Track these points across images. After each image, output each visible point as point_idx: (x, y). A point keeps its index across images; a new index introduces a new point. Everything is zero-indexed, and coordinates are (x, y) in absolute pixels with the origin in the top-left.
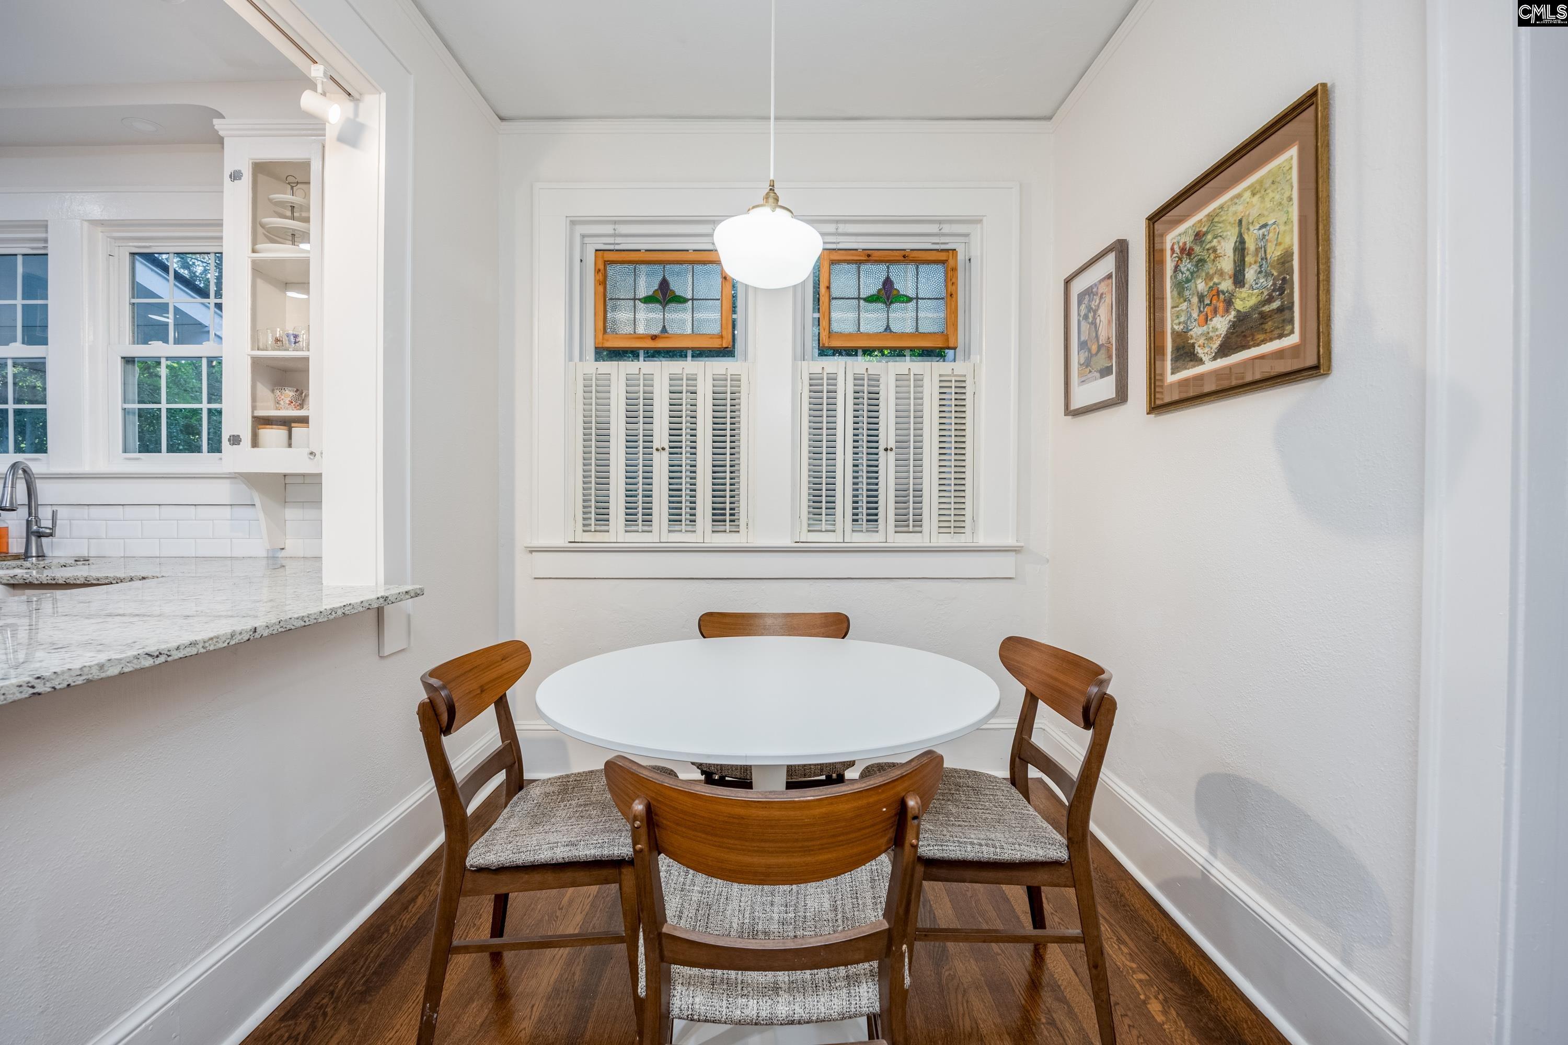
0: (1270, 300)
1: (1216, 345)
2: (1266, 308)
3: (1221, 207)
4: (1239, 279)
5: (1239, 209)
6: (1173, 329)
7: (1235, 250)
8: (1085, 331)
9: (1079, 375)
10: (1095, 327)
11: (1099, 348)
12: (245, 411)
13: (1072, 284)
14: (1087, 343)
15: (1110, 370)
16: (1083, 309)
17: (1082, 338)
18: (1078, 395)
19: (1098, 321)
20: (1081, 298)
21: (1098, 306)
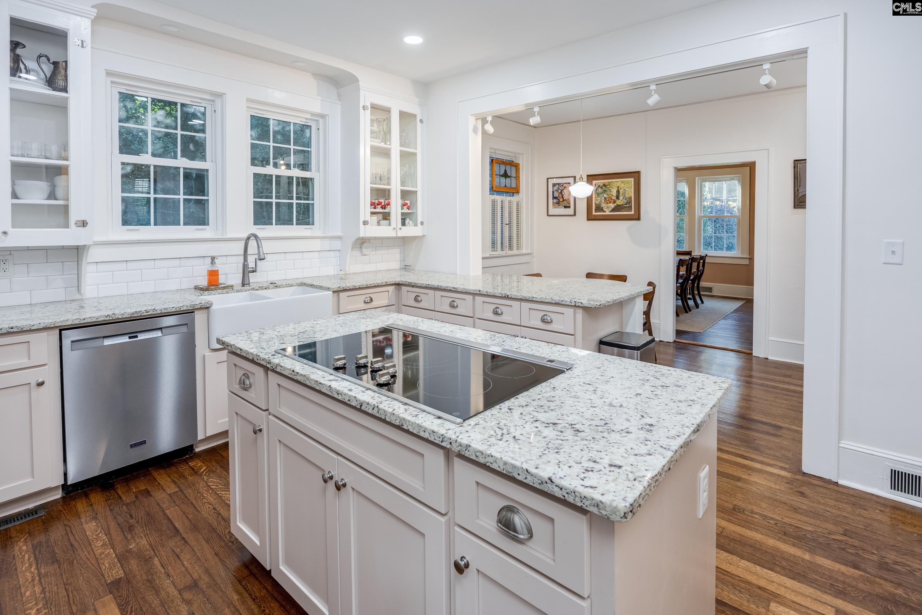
0: (626, 204)
1: (610, 209)
2: (625, 206)
3: (612, 182)
4: (618, 197)
5: (618, 184)
6: (595, 203)
7: (617, 192)
8: (556, 194)
9: (553, 205)
10: (562, 194)
11: (564, 200)
12: (369, 209)
13: (549, 180)
14: (557, 198)
15: (569, 207)
16: (555, 188)
17: (555, 196)
18: (552, 211)
19: (563, 193)
20: (554, 185)
21: (563, 189)
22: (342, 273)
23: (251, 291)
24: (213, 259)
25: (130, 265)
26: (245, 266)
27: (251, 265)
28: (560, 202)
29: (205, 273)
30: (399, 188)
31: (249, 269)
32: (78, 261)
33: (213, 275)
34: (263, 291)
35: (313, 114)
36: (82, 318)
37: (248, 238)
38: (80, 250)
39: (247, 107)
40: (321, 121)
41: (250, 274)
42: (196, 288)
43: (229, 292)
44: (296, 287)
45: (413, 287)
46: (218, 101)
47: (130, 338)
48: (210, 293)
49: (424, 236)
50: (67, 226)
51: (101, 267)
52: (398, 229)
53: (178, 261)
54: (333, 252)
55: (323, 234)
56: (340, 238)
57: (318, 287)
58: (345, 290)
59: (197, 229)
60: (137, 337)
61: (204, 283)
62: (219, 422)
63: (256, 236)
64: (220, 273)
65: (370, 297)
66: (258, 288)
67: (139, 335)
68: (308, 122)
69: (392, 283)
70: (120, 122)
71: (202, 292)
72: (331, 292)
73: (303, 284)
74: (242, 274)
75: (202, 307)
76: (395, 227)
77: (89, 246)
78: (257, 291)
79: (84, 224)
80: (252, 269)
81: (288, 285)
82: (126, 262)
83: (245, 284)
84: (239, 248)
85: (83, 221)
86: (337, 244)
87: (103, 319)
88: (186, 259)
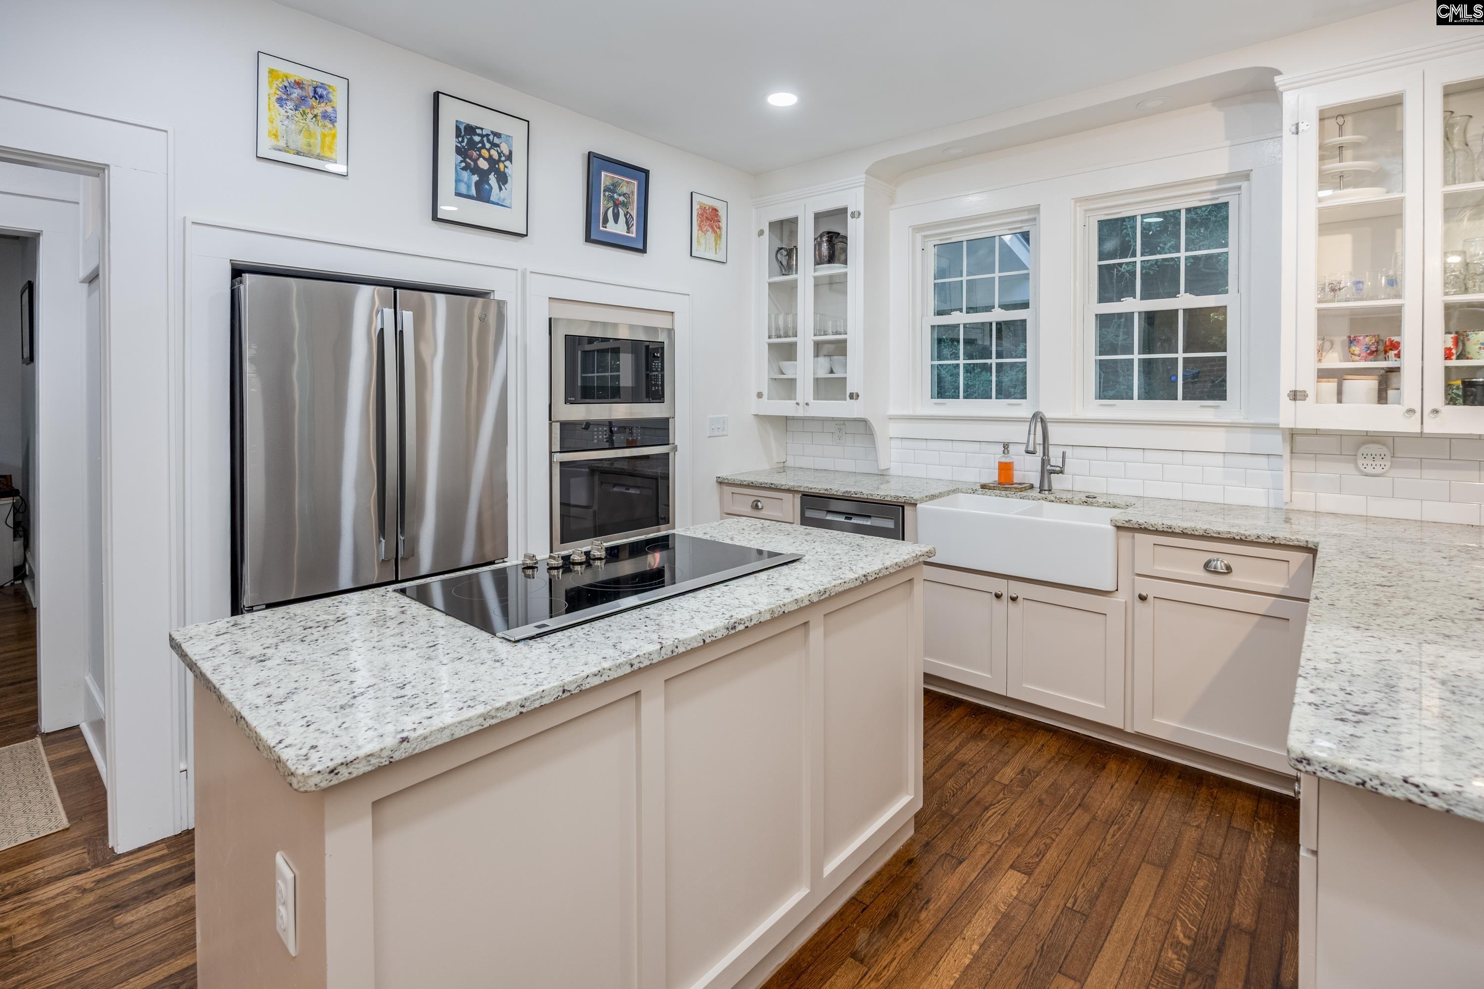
12: (1310, 365)
24: (1006, 446)
25: (930, 443)
26: (1045, 463)
27: (1055, 461)
29: (995, 465)
31: (1053, 468)
33: (1005, 469)
41: (1053, 475)
47: (846, 518)
52: (1428, 411)
55: (1240, 418)
64: (1016, 466)
65: (1223, 562)
67: (854, 518)
69: (1296, 543)
74: (1040, 472)
76: (1413, 407)
80: (1057, 469)
83: (1044, 490)
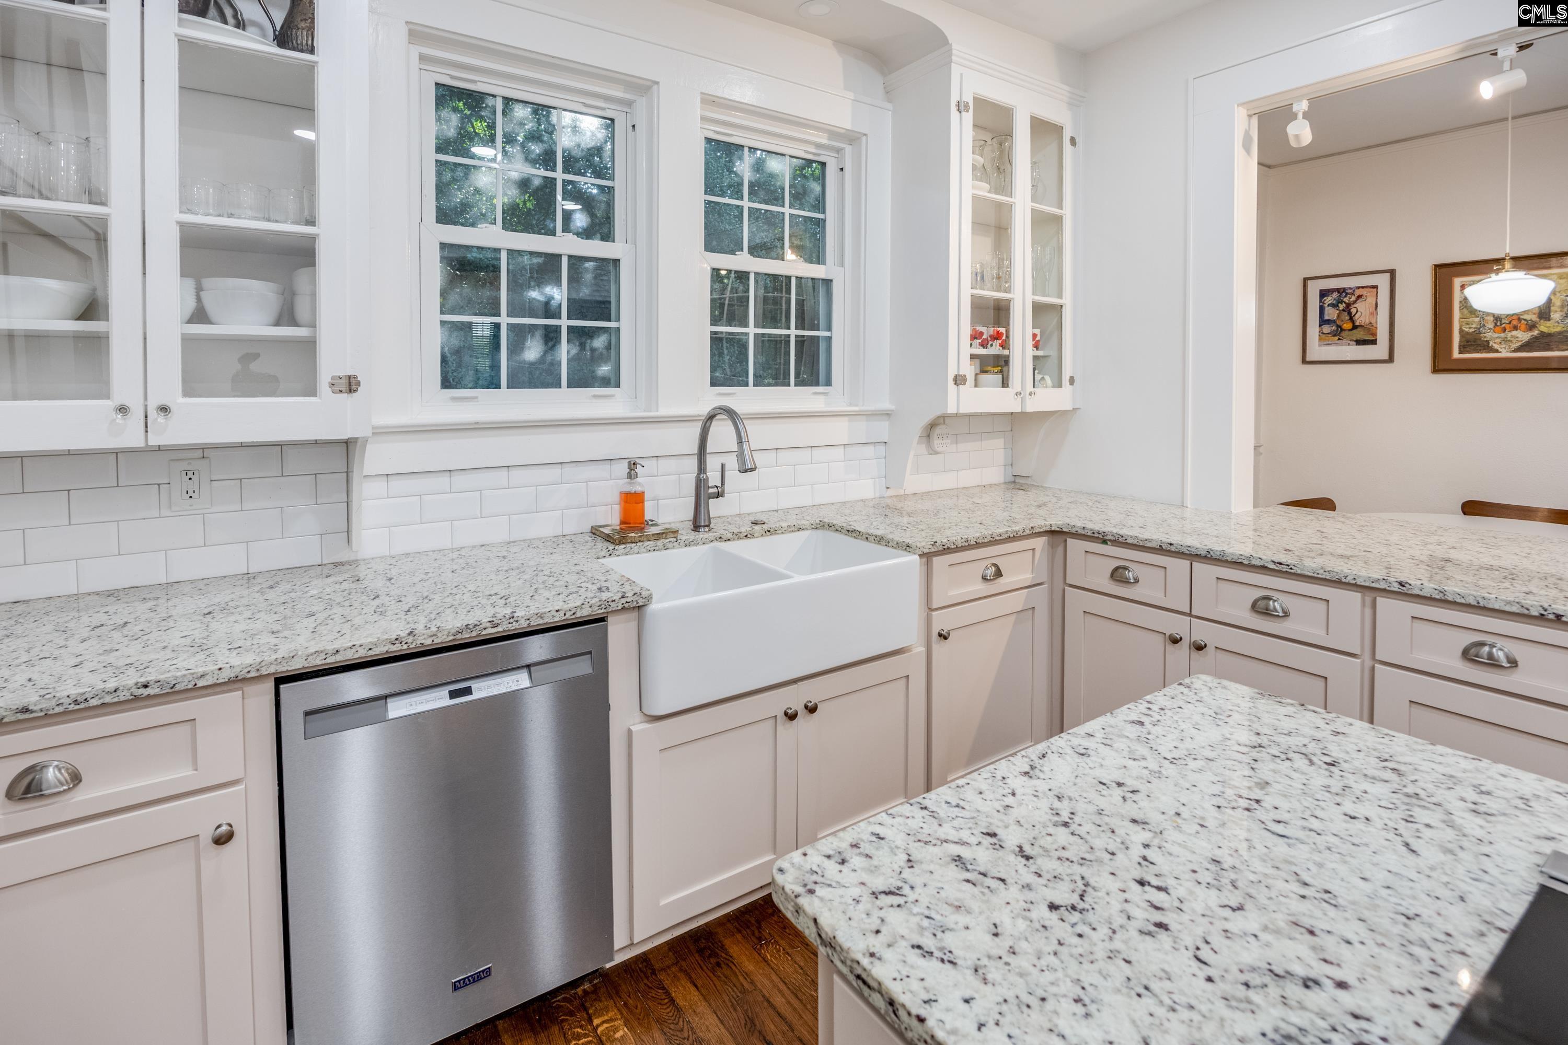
1: (1515, 345)
6: (1461, 331)
8: (1331, 313)
9: (1320, 339)
10: (1350, 313)
11: (1355, 327)
12: (967, 350)
13: (1310, 283)
14: (1334, 321)
15: (1374, 342)
16: (1329, 300)
17: (1326, 317)
18: (1316, 350)
19: (1353, 311)
20: (1324, 294)
21: (1355, 302)
22: (890, 493)
23: (715, 544)
24: (632, 466)
25: (458, 479)
26: (700, 484)
27: (713, 478)
28: (1342, 330)
29: (616, 498)
30: (1030, 298)
31: (711, 491)
32: (347, 472)
33: (632, 503)
34: (741, 542)
35: (833, 134)
36: (331, 647)
37: (711, 417)
38: (350, 448)
39: (703, 119)
40: (848, 149)
41: (711, 500)
42: (595, 532)
43: (670, 545)
44: (809, 532)
45: (1105, 542)
46: (641, 103)
47: (453, 694)
48: (628, 549)
49: (1075, 410)
50: (311, 391)
51: (398, 485)
52: (1028, 393)
53: (557, 470)
54: (871, 447)
55: (851, 405)
56: (887, 414)
57: (871, 538)
58: (946, 550)
59: (595, 396)
60: (468, 691)
61: (611, 518)
62: (663, 902)
63: (731, 414)
64: (646, 497)
65: (995, 565)
66: (729, 536)
67: (475, 685)
68: (819, 155)
69: (1045, 529)
70: (439, 150)
71: (611, 547)
72: (917, 557)
73: (823, 526)
74: (693, 499)
75: (626, 605)
76: (1019, 390)
77: (366, 440)
78: (728, 543)
79: (351, 385)
80: (715, 490)
81: (793, 528)
82: (448, 474)
83: (700, 526)
84: (689, 437)
85: (350, 377)
86: (882, 429)
87: (385, 649)
88: (574, 464)
